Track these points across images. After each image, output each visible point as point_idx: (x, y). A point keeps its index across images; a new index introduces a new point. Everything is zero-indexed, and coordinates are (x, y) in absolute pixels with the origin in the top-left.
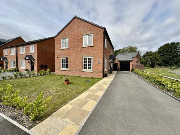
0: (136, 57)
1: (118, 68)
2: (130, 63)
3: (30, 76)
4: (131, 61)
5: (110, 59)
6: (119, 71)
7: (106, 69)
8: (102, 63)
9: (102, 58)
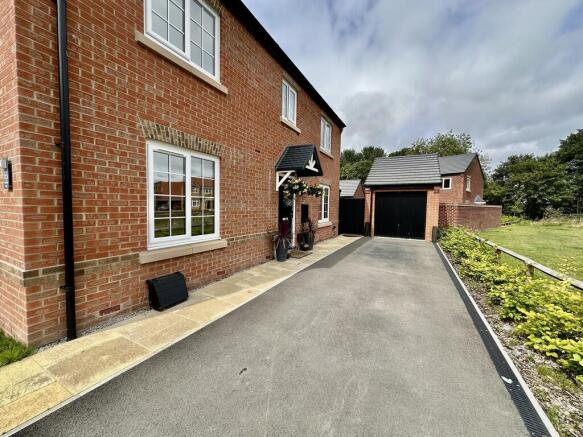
0: (465, 174)
4: (431, 186)
5: (281, 168)
6: (370, 235)
7: (217, 234)
8: (17, 174)
9: (17, 122)
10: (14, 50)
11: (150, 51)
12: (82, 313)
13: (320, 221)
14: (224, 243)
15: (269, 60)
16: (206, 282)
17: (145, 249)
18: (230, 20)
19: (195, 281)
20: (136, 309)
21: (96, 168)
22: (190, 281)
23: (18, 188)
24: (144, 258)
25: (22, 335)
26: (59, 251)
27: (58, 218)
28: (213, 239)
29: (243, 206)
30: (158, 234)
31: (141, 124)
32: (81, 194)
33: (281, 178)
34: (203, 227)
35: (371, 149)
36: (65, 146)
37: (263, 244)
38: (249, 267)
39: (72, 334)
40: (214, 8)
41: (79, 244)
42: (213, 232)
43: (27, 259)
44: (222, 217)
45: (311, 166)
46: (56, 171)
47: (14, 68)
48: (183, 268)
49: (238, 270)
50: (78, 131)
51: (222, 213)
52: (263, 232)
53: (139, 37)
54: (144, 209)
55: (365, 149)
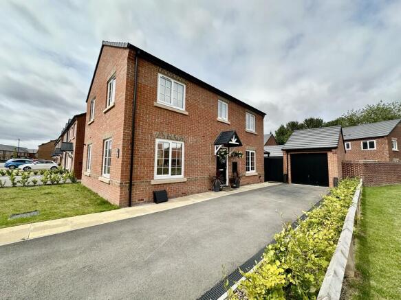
0: (389, 137)
1: (285, 172)
2: (326, 155)
3: (14, 184)
5: (217, 143)
6: (288, 183)
7: (182, 176)
8: (121, 153)
9: (122, 138)
10: (123, 119)
11: (158, 107)
12: (133, 199)
13: (247, 172)
14: (185, 180)
15: (210, 94)
16: (177, 197)
17: (153, 179)
18: (190, 84)
19: (172, 195)
20: (149, 202)
21: (141, 149)
22: (169, 195)
23: (121, 157)
24: (153, 182)
25: (117, 203)
26: (129, 177)
27: (129, 167)
28: (180, 178)
29: (196, 162)
30: (158, 174)
31: (154, 133)
32: (135, 158)
33: (217, 148)
34: (176, 171)
35: (311, 120)
36: (133, 144)
37: (207, 182)
38: (198, 193)
39: (130, 205)
40: (181, 82)
41: (134, 175)
42: (180, 174)
43: (121, 178)
44: (185, 168)
45: (234, 141)
46: (130, 151)
47: (123, 123)
48: (167, 189)
49: (192, 193)
50: (136, 138)
51: (185, 166)
52: (207, 176)
53: (155, 104)
54: (153, 164)
55: (306, 120)
